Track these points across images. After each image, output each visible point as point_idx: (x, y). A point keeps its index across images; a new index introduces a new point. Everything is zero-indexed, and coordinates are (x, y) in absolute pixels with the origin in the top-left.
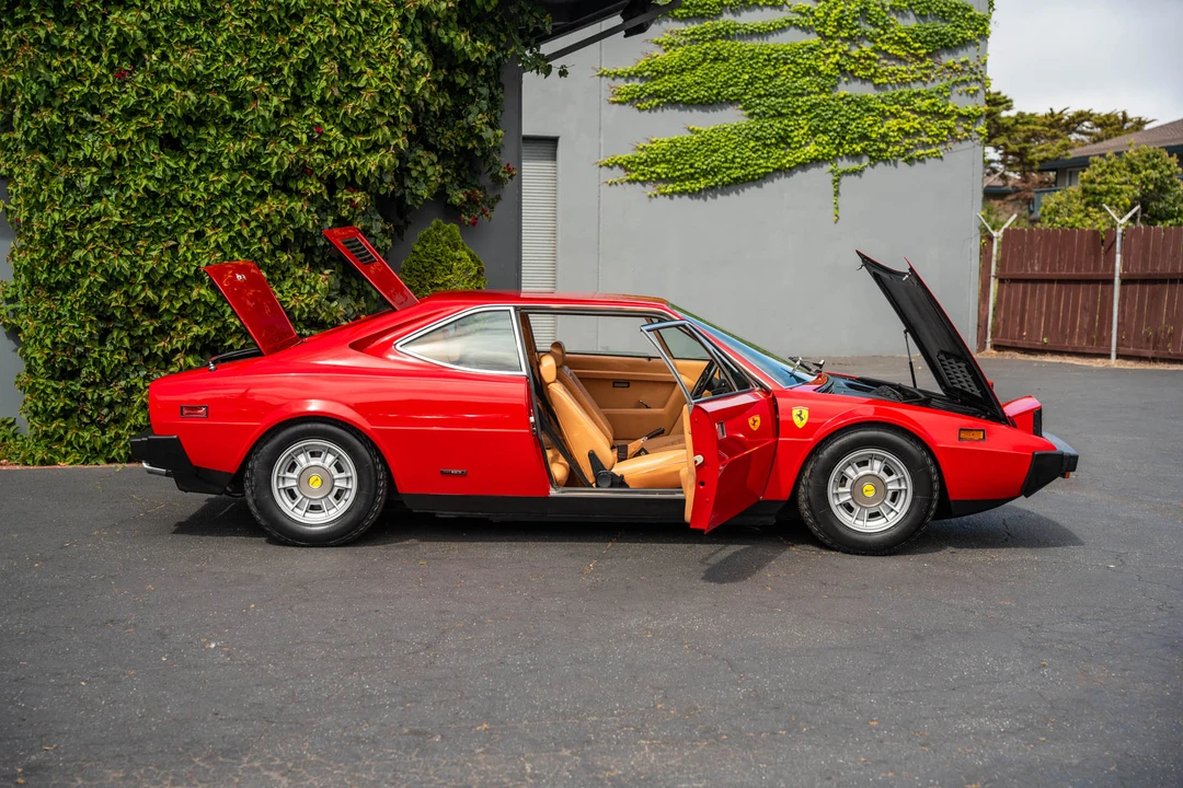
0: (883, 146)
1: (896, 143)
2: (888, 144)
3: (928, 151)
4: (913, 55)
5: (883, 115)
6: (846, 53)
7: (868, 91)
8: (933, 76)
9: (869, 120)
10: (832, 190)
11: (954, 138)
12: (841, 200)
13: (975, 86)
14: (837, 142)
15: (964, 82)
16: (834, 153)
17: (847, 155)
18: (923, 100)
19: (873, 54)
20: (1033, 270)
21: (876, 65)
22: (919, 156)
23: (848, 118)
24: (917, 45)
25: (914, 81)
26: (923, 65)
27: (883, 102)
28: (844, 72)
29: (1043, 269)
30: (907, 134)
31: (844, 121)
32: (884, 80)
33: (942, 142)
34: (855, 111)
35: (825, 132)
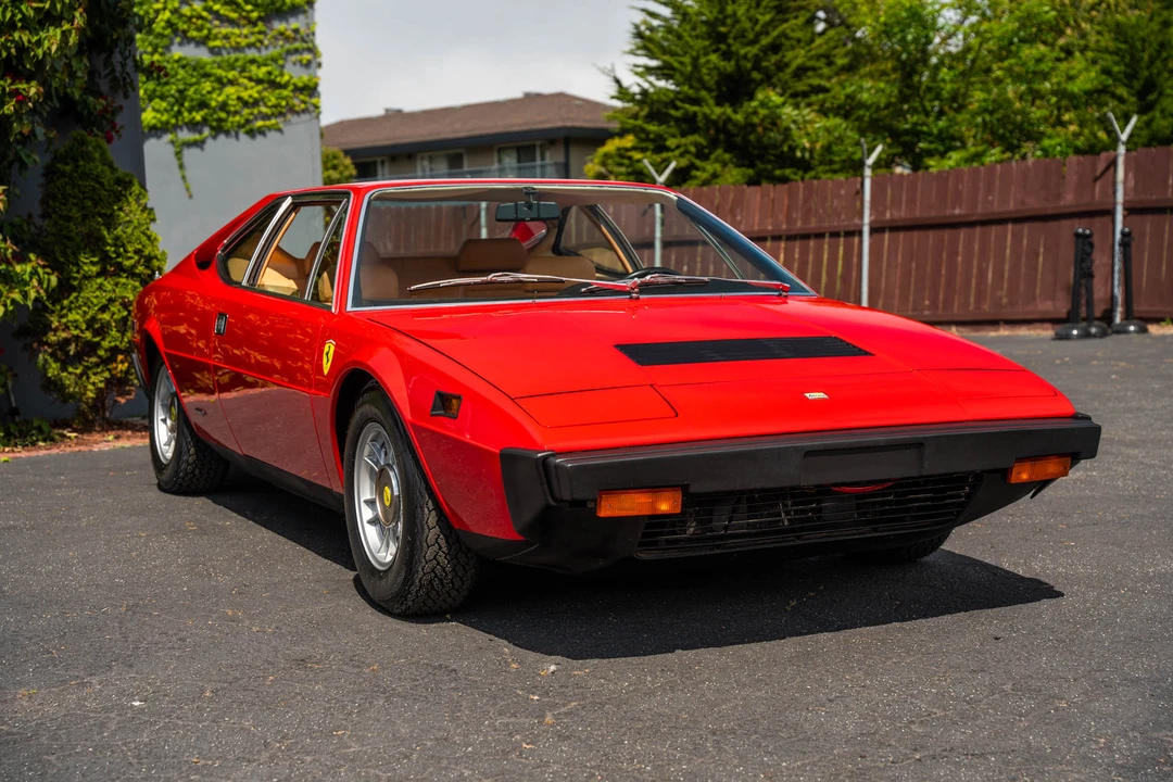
0: (223, 115)
1: (236, 113)
2: (228, 113)
3: (268, 123)
4: (245, 18)
5: (222, 83)
6: (175, 11)
7: (202, 55)
8: (266, 42)
9: (207, 86)
10: (175, 163)
11: (292, 110)
12: (188, 173)
13: (307, 56)
14: (176, 108)
15: (296, 51)
16: (173, 121)
17: (186, 124)
18: (259, 67)
19: (205, 14)
20: (385, 248)
21: (208, 25)
22: (259, 128)
23: (185, 84)
24: (249, 7)
25: (250, 46)
26: (256, 29)
27: (219, 67)
28: (175, 31)
29: (397, 247)
30: (246, 104)
31: (181, 87)
32: (218, 43)
33: (281, 114)
34: (192, 76)
35: (163, 98)
